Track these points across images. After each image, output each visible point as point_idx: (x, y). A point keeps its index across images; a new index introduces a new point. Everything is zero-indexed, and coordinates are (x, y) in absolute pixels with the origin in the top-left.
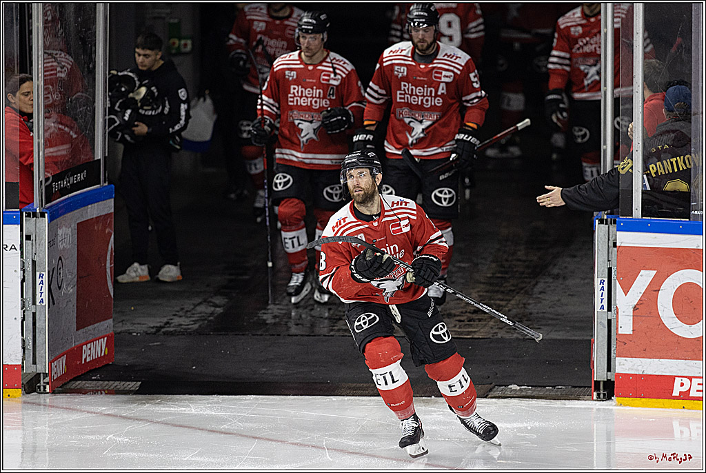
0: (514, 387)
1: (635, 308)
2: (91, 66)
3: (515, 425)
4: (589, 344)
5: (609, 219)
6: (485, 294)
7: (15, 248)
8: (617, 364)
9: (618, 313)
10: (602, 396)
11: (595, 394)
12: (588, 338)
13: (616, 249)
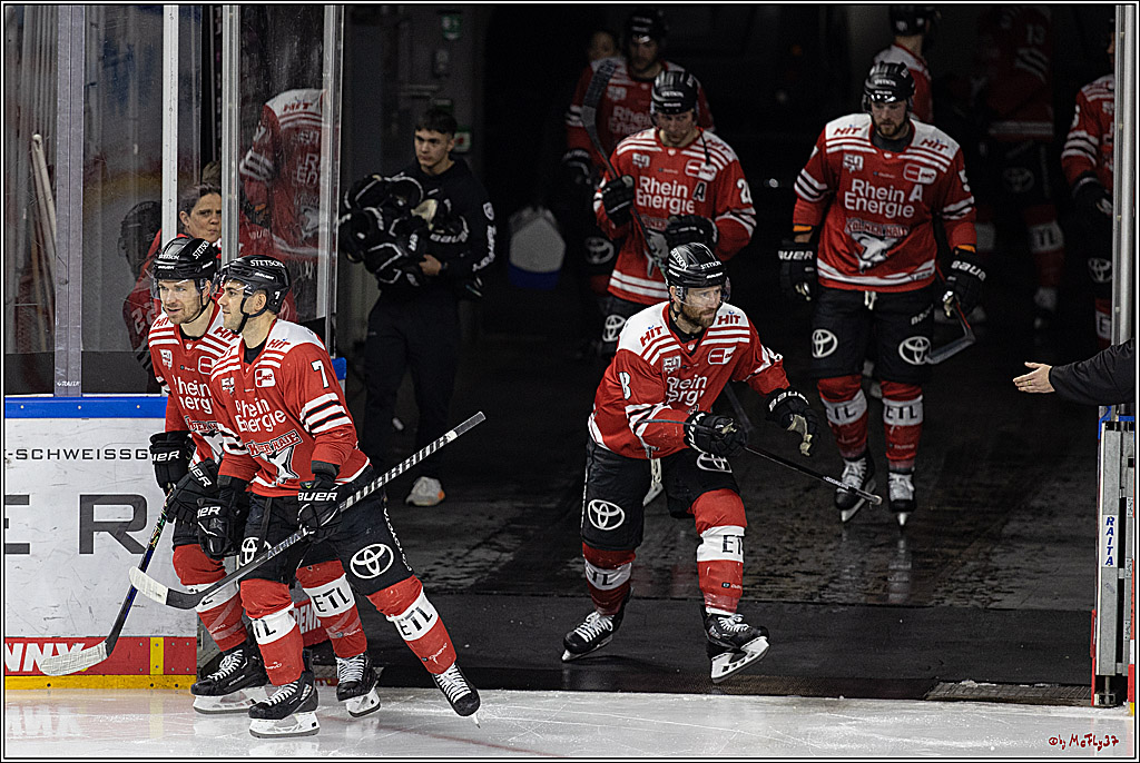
3: (970, 744)
4: (1087, 619)
5: (1123, 423)
9: (1134, 569)
10: (1107, 700)
11: (1097, 696)
12: (1088, 609)
13: (1132, 470)
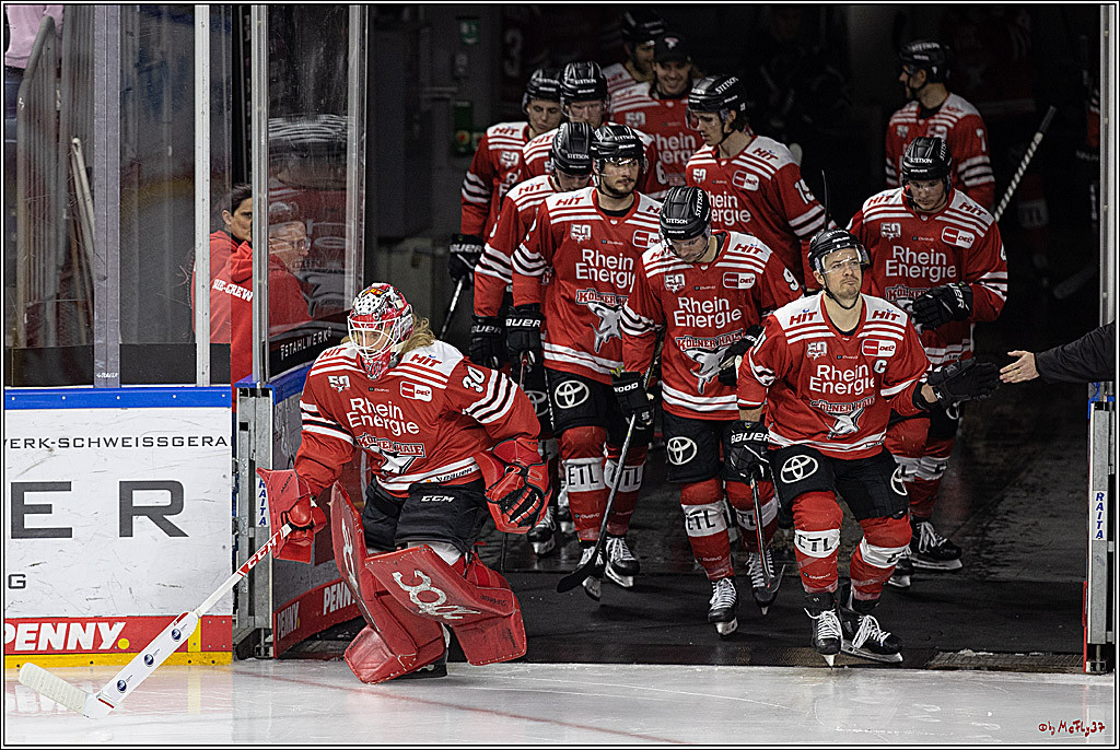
0: (967, 652)
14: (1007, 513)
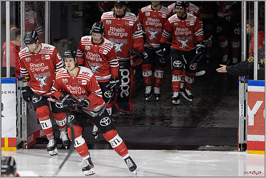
1: (255, 116)
2: (43, 22)
3: (208, 161)
4: (237, 130)
5: (245, 81)
6: (196, 110)
7: (14, 93)
8: (248, 137)
9: (248, 117)
10: (242, 150)
11: (239, 149)
12: (237, 127)
13: (247, 93)
14: (218, 110)
